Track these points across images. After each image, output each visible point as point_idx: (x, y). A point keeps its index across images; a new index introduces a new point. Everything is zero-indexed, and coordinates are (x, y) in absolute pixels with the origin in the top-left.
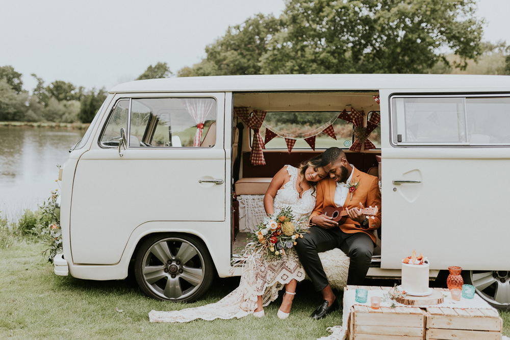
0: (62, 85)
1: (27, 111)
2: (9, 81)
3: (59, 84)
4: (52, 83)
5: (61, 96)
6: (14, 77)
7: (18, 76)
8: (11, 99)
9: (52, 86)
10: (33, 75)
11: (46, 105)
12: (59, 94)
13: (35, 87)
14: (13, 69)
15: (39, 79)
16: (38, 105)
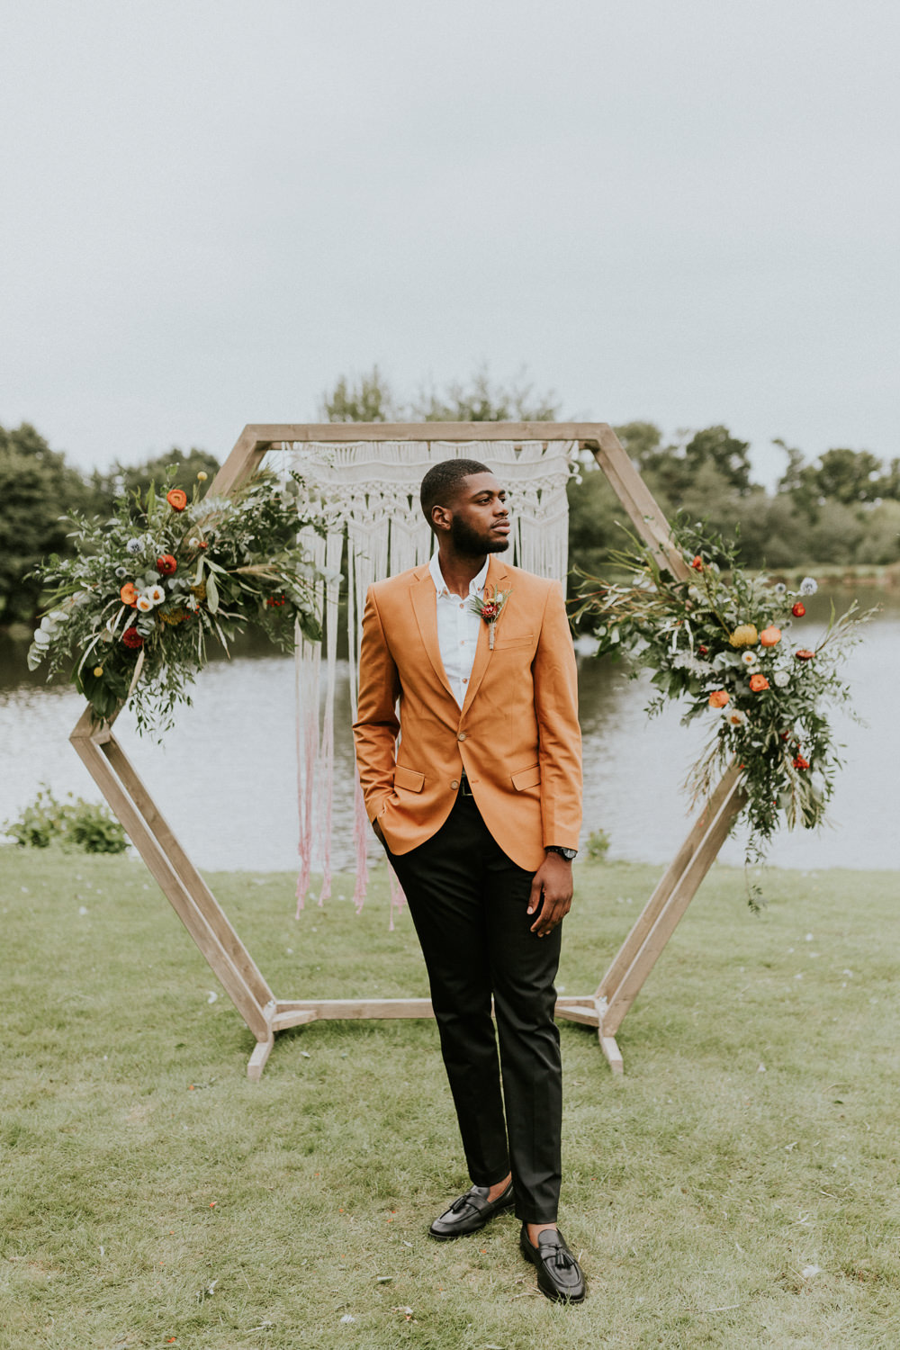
0: (847, 459)
1: (766, 539)
2: (721, 460)
3: (837, 457)
4: (821, 458)
5: (845, 490)
6: (730, 453)
7: (739, 448)
8: (725, 512)
9: (819, 466)
10: (779, 442)
11: (814, 520)
12: (839, 484)
13: (782, 473)
14: (726, 432)
15: (791, 452)
16: (795, 522)
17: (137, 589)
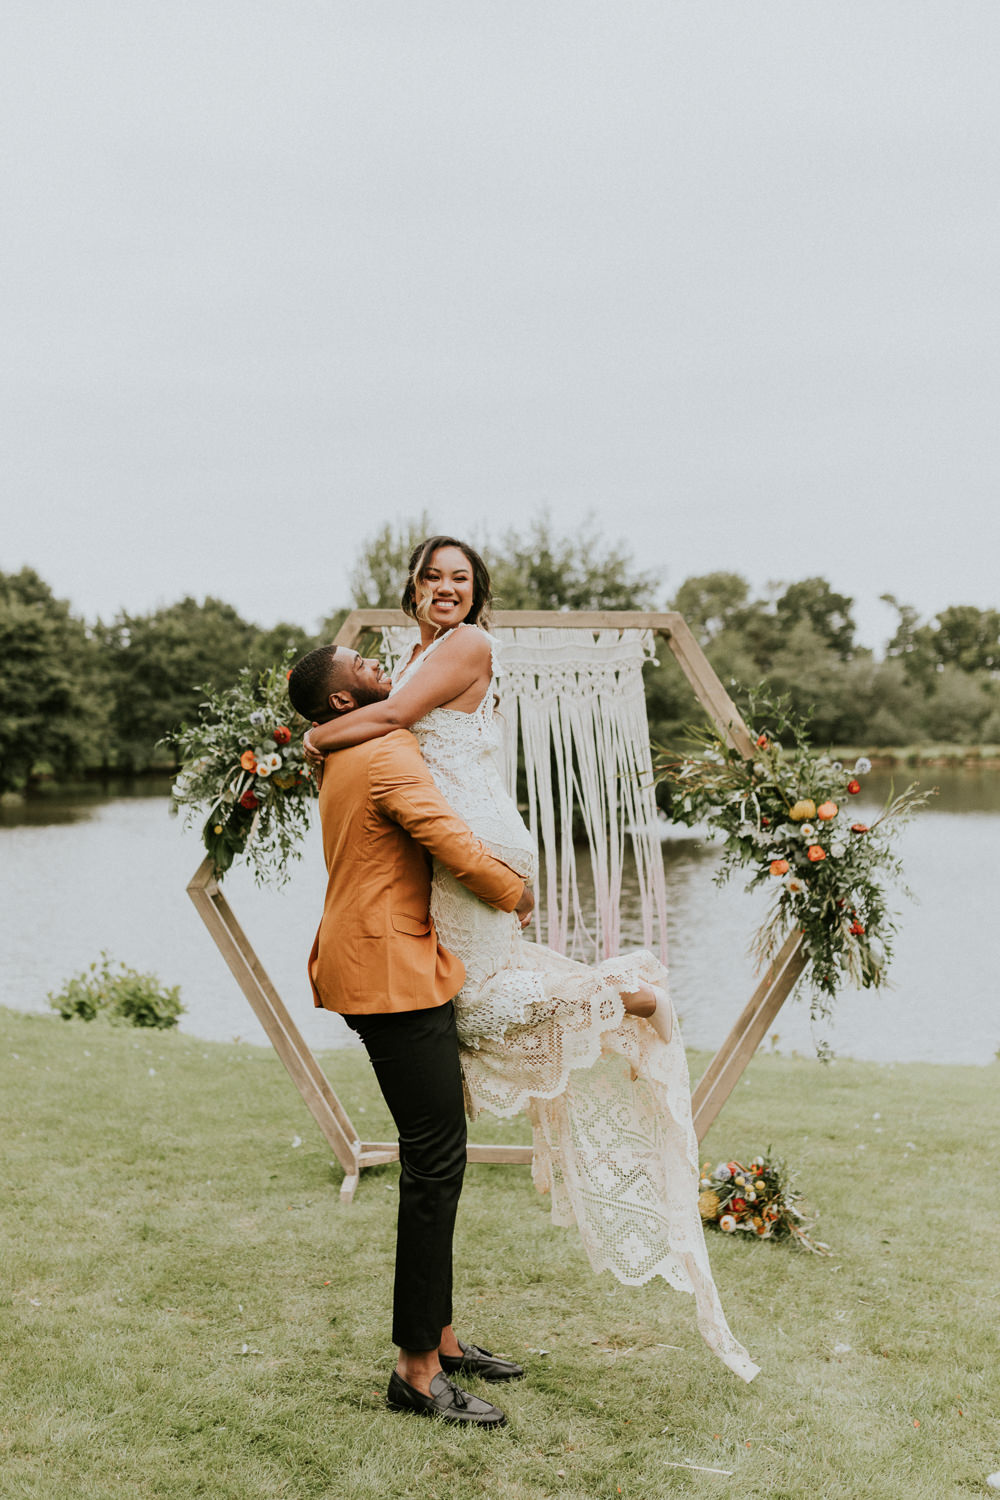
0: (971, 619)
1: (873, 712)
2: (819, 619)
3: (959, 616)
4: (938, 617)
5: (968, 656)
6: (829, 611)
7: (841, 604)
8: (824, 680)
9: (936, 626)
10: (888, 598)
11: (930, 690)
12: (961, 649)
13: (892, 634)
14: (826, 587)
15: (902, 610)
16: (907, 692)
17: (257, 756)
